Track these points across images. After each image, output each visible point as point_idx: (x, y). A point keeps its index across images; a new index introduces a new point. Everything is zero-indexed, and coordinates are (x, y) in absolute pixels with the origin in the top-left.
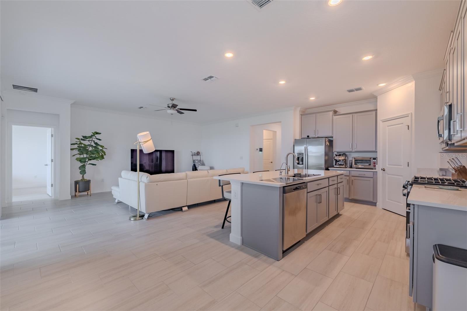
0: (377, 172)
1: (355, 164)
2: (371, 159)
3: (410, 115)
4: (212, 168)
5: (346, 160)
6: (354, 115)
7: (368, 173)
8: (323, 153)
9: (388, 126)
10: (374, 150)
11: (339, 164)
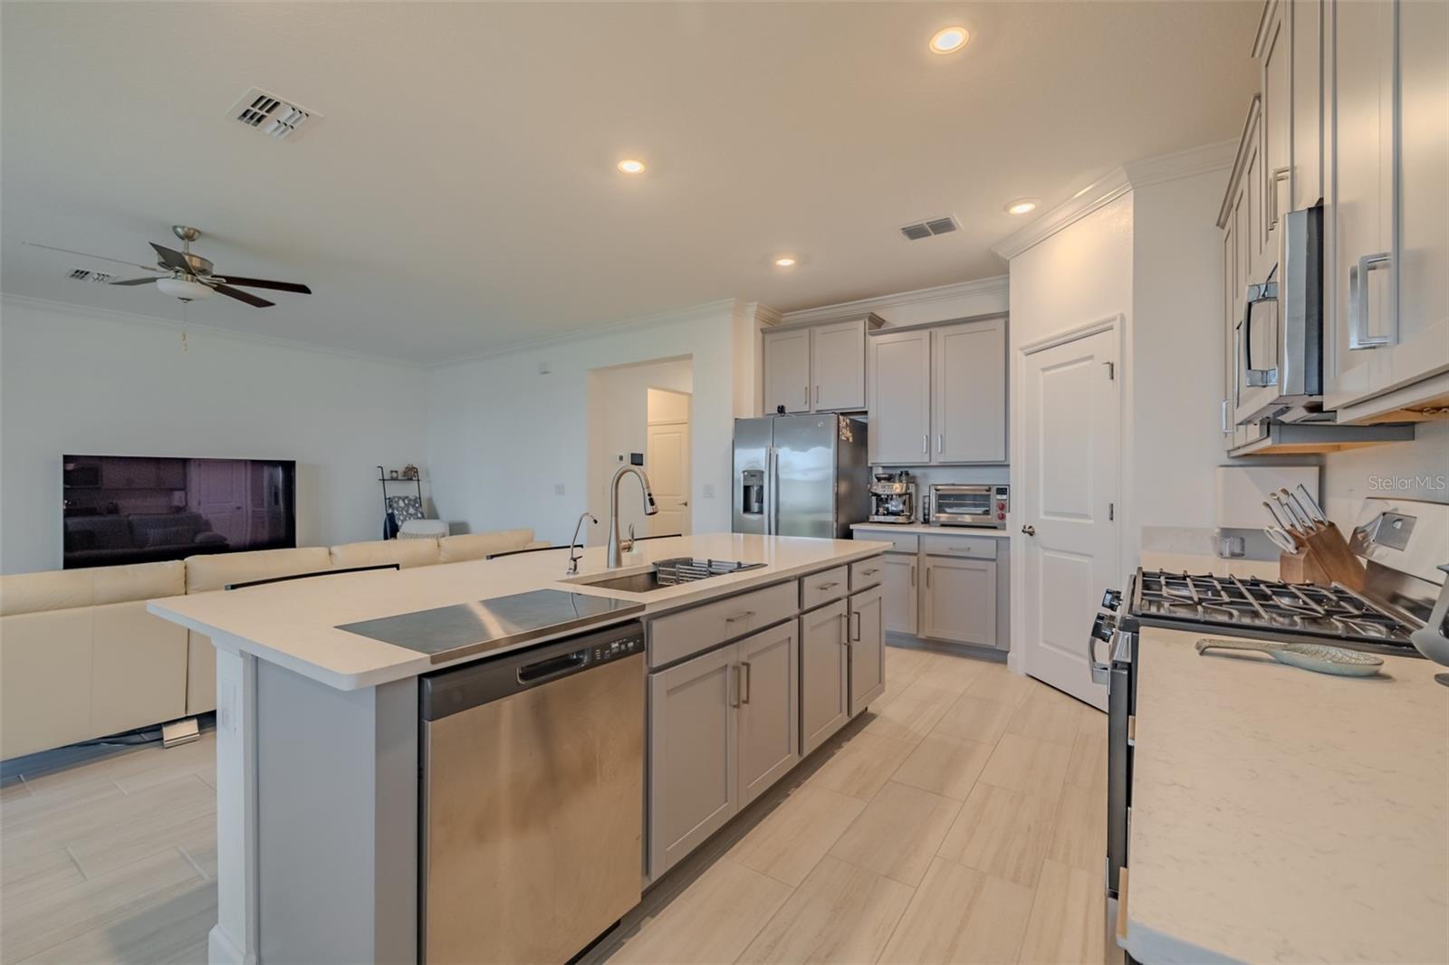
0: (1009, 538)
1: (940, 509)
2: (989, 490)
3: (1117, 325)
4: (458, 529)
5: (910, 495)
6: (936, 332)
7: (979, 542)
8: (830, 471)
9: (1044, 370)
10: (1001, 458)
11: (887, 509)
